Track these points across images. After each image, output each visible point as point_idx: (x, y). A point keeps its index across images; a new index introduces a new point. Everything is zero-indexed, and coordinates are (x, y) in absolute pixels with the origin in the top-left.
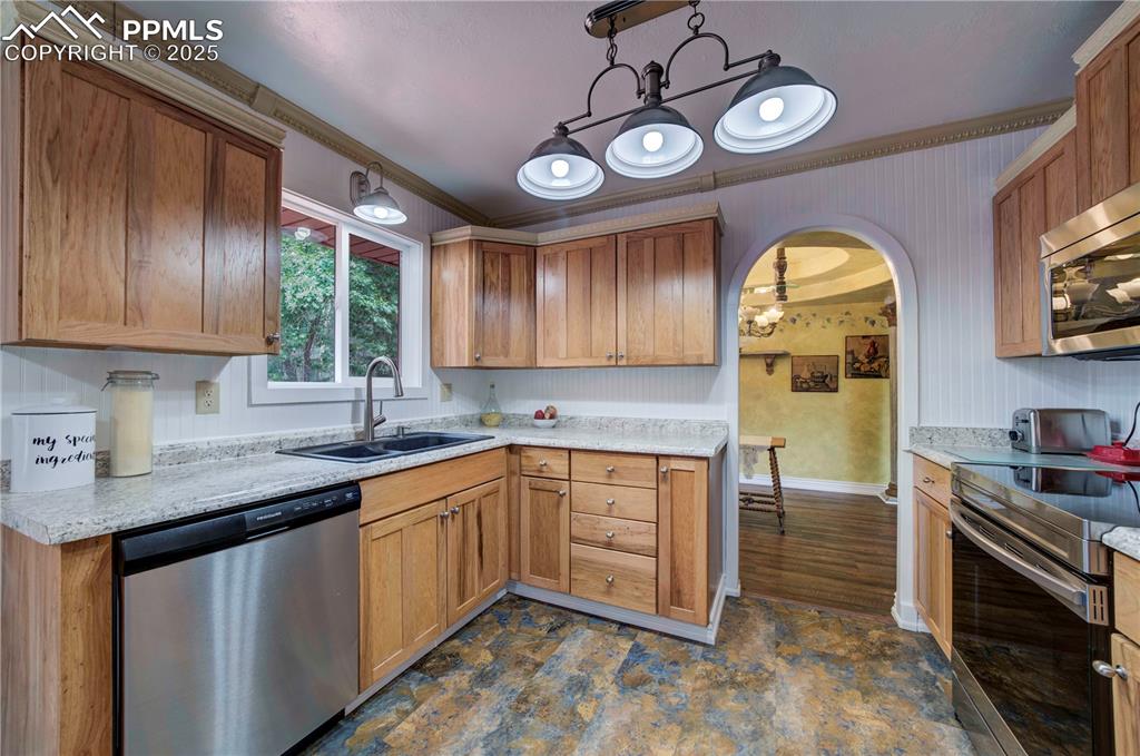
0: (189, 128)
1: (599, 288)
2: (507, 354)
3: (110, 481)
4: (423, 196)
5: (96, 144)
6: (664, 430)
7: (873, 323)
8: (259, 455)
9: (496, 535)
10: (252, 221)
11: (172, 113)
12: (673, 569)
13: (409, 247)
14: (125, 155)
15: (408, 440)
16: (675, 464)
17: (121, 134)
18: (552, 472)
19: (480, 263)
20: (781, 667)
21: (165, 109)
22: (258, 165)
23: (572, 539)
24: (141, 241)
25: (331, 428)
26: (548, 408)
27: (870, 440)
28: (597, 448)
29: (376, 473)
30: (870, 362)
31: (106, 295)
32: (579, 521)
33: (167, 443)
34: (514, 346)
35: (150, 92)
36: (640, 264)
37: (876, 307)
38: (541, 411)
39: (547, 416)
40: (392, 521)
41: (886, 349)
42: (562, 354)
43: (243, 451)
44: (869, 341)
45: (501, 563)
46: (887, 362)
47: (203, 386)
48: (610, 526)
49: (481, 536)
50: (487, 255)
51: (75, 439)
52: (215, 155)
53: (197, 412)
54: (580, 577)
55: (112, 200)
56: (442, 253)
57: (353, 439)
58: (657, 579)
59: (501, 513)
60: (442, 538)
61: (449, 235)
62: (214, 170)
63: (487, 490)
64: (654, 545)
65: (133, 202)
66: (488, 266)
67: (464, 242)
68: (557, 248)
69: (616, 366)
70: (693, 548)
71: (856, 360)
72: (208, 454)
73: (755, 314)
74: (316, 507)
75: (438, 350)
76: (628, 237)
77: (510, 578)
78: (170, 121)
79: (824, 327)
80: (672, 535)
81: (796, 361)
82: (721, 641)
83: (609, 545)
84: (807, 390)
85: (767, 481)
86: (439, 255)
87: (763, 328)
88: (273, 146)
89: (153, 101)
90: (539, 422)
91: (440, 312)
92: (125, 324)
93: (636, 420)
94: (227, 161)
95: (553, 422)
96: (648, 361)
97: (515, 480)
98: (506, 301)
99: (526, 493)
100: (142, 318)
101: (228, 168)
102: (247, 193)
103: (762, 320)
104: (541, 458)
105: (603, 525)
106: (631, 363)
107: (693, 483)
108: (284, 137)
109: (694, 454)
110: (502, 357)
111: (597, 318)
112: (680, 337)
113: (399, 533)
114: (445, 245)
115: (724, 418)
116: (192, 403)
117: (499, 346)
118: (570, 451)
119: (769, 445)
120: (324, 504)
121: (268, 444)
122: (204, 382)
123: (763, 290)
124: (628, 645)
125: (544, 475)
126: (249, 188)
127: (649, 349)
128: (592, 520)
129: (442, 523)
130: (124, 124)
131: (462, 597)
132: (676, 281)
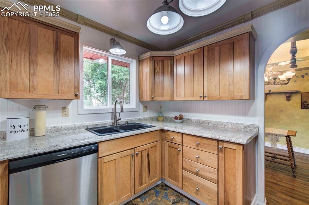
0: (48, 30)
1: (197, 70)
2: (163, 96)
3: (34, 137)
4: (136, 44)
5: (20, 38)
6: (226, 127)
8: (80, 130)
9: (156, 162)
10: (70, 57)
11: (43, 26)
13: (132, 61)
14: (28, 41)
15: (129, 126)
17: (27, 34)
18: (175, 141)
19: (153, 64)
21: (41, 25)
22: (71, 39)
23: (183, 168)
24: (34, 67)
25: (104, 121)
26: (180, 116)
28: (192, 134)
29: (104, 140)
31: (23, 84)
32: (185, 162)
33: (53, 126)
34: (165, 93)
35: (35, 20)
38: (176, 116)
39: (179, 118)
40: (111, 157)
42: (183, 96)
43: (75, 129)
45: (158, 172)
47: (64, 108)
48: (198, 166)
49: (149, 162)
50: (156, 61)
51: (21, 126)
52: (57, 38)
53: (62, 117)
54: (186, 184)
55: (25, 55)
56: (142, 63)
57: (111, 125)
59: (158, 154)
60: (133, 163)
61: (144, 56)
62: (56, 42)
63: (152, 146)
64: (217, 179)
65: (31, 55)
66: (156, 65)
67: (148, 57)
68: (181, 56)
69: (204, 100)
70: (235, 184)
72: (65, 129)
73: (278, 75)
74: (80, 152)
75: (141, 95)
76: (208, 47)
77: (162, 177)
78: (42, 29)
80: (225, 176)
81: (304, 95)
83: (197, 174)
85: (285, 147)
86: (141, 63)
87: (283, 81)
88: (76, 33)
89: (37, 23)
90: (176, 121)
91: (142, 82)
92: (30, 92)
93: (214, 122)
94: (61, 39)
95: (181, 121)
96: (217, 98)
97: (164, 142)
98: (163, 77)
99: (167, 148)
100: (35, 90)
101: (61, 41)
102: (68, 49)
103: (283, 77)
104: (173, 136)
105: (195, 166)
106: (209, 99)
107: (235, 154)
108: (80, 29)
109: (235, 142)
110: (161, 97)
111: (196, 81)
112: (231, 88)
113: (115, 160)
114: (143, 59)
115: (256, 123)
116: (61, 114)
117: (160, 93)
118: (182, 134)
119: (286, 134)
120: (83, 151)
121: (83, 126)
122: (65, 107)
123: (283, 64)
125: (173, 142)
126: (68, 47)
127: (217, 93)
128: (190, 162)
129: (132, 157)
130: (28, 32)
131: (141, 184)
132: (230, 63)
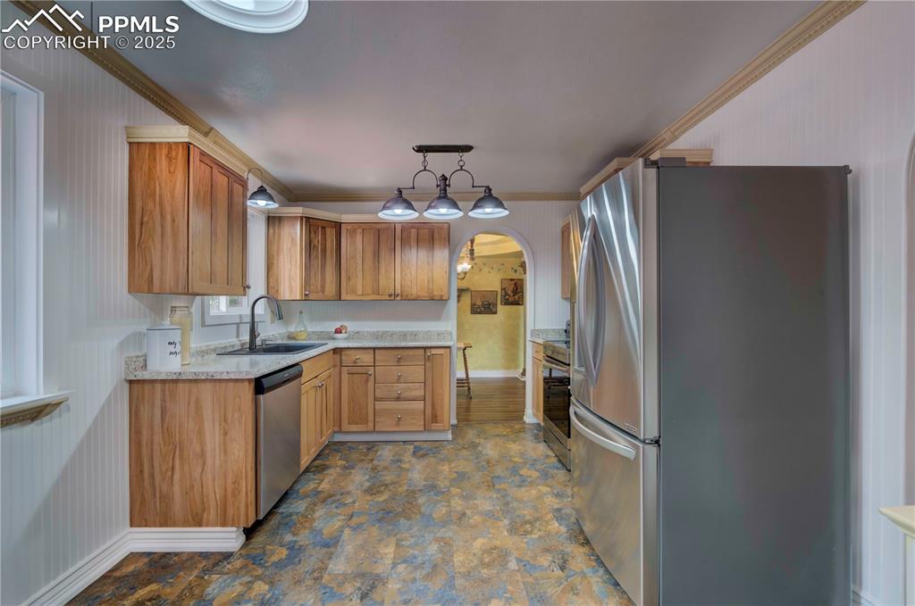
0: (225, 177)
1: (384, 254)
2: (323, 292)
7: (516, 271)
12: (433, 405)
16: (434, 351)
17: (210, 186)
18: (363, 362)
20: (482, 441)
23: (375, 399)
25: (230, 340)
27: (512, 343)
28: (392, 346)
30: (514, 295)
32: (380, 388)
34: (328, 286)
36: (409, 243)
37: (518, 261)
38: (337, 329)
41: (522, 288)
42: (360, 292)
44: (513, 282)
46: (523, 295)
48: (399, 388)
50: (312, 228)
54: (380, 421)
56: (277, 222)
58: (425, 411)
61: (283, 211)
64: (423, 394)
66: (312, 234)
67: (297, 216)
68: (355, 226)
69: (394, 300)
71: (506, 294)
75: (274, 288)
76: (402, 226)
79: (489, 272)
80: (433, 387)
81: (474, 294)
82: (454, 439)
83: (398, 399)
84: (480, 313)
86: (274, 223)
87: (459, 274)
89: (217, 166)
91: (276, 262)
95: (346, 335)
96: (413, 297)
97: (336, 369)
99: (345, 377)
100: (215, 280)
102: (238, 208)
104: (356, 355)
105: (395, 389)
106: (404, 299)
107: (443, 360)
109: (443, 345)
110: (321, 294)
111: (382, 271)
112: (431, 285)
115: (449, 329)
117: (318, 287)
118: (373, 349)
119: (463, 346)
124: (412, 447)
125: (358, 365)
127: (413, 291)
128: (387, 386)
129: (317, 390)
130: (210, 180)
